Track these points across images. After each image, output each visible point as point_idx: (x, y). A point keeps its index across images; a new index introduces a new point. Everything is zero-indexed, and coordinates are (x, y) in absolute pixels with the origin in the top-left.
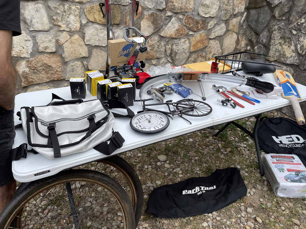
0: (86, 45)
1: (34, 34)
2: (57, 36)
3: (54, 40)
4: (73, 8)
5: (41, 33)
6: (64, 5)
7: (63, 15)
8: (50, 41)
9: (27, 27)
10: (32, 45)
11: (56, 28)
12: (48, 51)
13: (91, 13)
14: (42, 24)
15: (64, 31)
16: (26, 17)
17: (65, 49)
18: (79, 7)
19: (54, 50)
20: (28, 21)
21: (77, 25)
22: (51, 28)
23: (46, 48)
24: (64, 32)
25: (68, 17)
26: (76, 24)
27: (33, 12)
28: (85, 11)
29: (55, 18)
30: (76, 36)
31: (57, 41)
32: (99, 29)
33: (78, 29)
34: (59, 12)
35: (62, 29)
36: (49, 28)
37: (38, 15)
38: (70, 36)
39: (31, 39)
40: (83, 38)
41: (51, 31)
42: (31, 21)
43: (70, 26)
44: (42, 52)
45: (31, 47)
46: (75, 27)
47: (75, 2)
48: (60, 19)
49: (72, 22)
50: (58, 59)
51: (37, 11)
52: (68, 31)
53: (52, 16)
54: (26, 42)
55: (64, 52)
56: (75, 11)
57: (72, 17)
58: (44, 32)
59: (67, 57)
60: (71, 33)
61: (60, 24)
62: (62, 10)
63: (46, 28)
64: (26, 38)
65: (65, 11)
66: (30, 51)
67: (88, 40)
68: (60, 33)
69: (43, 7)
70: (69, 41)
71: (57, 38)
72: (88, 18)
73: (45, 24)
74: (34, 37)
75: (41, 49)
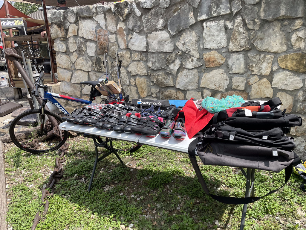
0: (272, 88)
1: (231, 76)
2: (248, 79)
3: (245, 81)
4: (268, 57)
5: (237, 75)
6: (261, 55)
7: (258, 62)
8: (242, 81)
9: (228, 70)
10: (228, 83)
11: (249, 73)
12: (239, 89)
13: (284, 61)
14: (239, 69)
15: (255, 74)
16: (229, 63)
17: (253, 89)
18: (273, 56)
19: (243, 88)
20: (230, 67)
21: (268, 71)
22: (245, 72)
23: (238, 86)
24: (255, 76)
25: (261, 64)
26: (267, 69)
27: (234, 60)
28: (278, 59)
29: (250, 64)
30: (265, 80)
31: (248, 82)
32: (289, 75)
33: (269, 74)
34: (254, 60)
35: (254, 73)
36: (243, 72)
37: (238, 62)
38: (260, 79)
39: (228, 79)
40: (271, 82)
41: (245, 74)
42: (232, 67)
43: (261, 71)
44: (234, 89)
45: (227, 85)
46: (266, 72)
47: (271, 53)
48: (254, 65)
49: (263, 68)
50: (245, 96)
51: (238, 59)
52: (259, 75)
53: (249, 63)
54: (224, 80)
55: (251, 91)
56: (269, 59)
57: (264, 65)
58: (239, 75)
59: (253, 95)
60: (261, 77)
61: (254, 69)
62: (258, 59)
63: (241, 72)
64: (225, 78)
65: (260, 60)
66: (226, 87)
67: (275, 84)
68: (251, 76)
69: (243, 56)
70: (257, 83)
71: (248, 80)
72: (280, 65)
73: (241, 69)
74: (231, 78)
75: (233, 87)
